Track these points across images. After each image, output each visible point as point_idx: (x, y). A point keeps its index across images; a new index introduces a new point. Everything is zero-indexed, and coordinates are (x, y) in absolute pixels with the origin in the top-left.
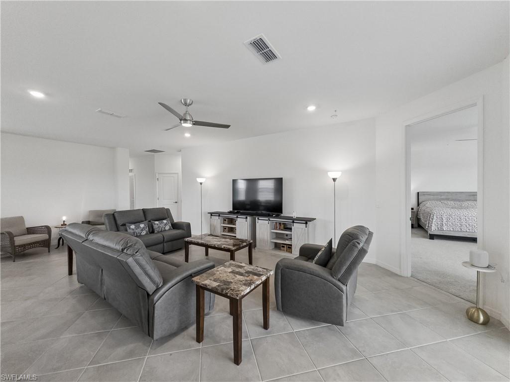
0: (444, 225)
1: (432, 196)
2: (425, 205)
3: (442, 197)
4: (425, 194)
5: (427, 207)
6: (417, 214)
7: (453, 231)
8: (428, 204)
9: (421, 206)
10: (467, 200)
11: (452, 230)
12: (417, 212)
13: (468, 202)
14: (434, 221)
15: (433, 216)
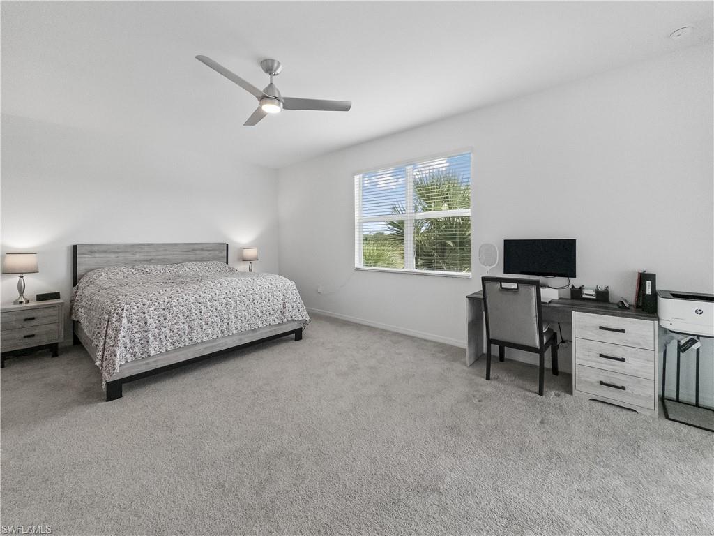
0: (151, 339)
1: (113, 256)
2: (93, 282)
3: (138, 256)
4: (93, 249)
5: (100, 289)
6: (72, 308)
7: (175, 350)
8: (103, 279)
9: (82, 284)
10: (185, 261)
11: (170, 348)
12: (72, 301)
13: (188, 264)
14: (122, 333)
15: (119, 320)
